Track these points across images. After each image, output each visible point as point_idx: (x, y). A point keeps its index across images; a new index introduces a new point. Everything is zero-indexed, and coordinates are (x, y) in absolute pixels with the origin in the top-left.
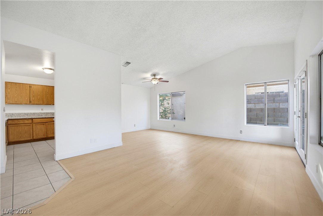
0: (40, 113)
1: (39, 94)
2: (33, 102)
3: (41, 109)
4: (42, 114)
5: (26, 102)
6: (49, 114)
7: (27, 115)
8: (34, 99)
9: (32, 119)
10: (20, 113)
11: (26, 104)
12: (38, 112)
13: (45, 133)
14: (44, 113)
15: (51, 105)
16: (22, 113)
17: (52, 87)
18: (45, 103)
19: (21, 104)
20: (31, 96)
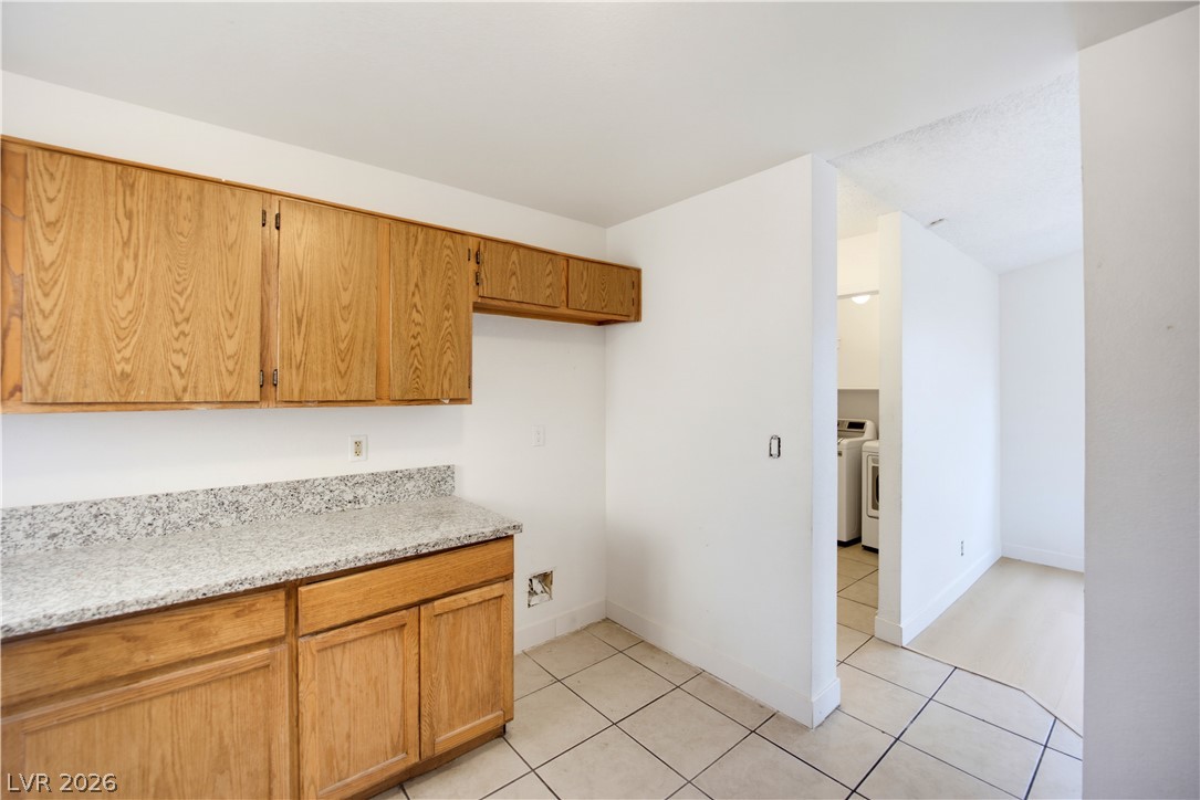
0: (342, 479)
1: (345, 298)
2: (289, 381)
3: (351, 447)
4: (360, 492)
5: (229, 384)
6: (410, 485)
7: (238, 507)
8: (298, 348)
9: (290, 589)
10: (175, 489)
11: (227, 402)
12: (332, 473)
13: (412, 714)
14: (375, 478)
15: (437, 401)
16: (187, 496)
17: (448, 242)
18: (397, 394)
19: (177, 403)
20: (278, 316)
